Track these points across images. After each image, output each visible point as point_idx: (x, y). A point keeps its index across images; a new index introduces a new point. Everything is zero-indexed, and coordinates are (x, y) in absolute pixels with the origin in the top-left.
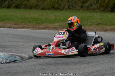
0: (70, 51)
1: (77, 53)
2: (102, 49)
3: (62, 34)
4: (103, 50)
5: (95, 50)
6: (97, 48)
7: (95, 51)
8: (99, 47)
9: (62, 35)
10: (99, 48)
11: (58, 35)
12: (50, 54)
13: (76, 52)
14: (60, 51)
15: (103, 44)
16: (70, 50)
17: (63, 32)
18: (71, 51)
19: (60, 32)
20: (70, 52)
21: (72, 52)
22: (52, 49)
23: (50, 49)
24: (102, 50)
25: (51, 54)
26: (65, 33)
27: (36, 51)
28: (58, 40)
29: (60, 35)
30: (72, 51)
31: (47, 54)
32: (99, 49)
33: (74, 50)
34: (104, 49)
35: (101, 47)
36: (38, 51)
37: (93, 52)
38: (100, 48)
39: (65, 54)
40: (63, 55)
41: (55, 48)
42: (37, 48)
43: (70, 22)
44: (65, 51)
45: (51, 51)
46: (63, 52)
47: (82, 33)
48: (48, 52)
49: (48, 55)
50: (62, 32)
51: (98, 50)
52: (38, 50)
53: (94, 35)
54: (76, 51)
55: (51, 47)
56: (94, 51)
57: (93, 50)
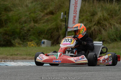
5: (104, 62)
11: (64, 42)
12: (57, 61)
13: (86, 60)
14: (68, 59)
15: (111, 55)
16: (80, 58)
18: (81, 59)
19: (66, 39)
21: (82, 60)
22: (60, 56)
24: (110, 62)
25: (58, 61)
26: (72, 40)
27: (41, 57)
28: (66, 46)
35: (109, 59)
37: (102, 64)
39: (75, 62)
40: (72, 63)
41: (63, 55)
42: (42, 55)
43: (75, 29)
45: (58, 57)
47: (89, 41)
48: (55, 59)
49: (54, 62)
50: (69, 39)
51: (106, 61)
52: (42, 57)
53: (101, 45)
55: (59, 54)
57: (102, 61)
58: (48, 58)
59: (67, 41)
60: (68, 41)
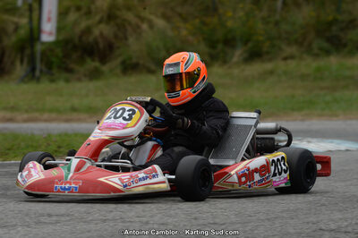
0: (140, 180)
1: (165, 186)
2: (275, 175)
3: (126, 115)
4: (282, 179)
5: (243, 179)
6: (256, 170)
7: (245, 182)
8: (263, 166)
9: (124, 119)
10: (263, 169)
11: (109, 118)
12: (67, 186)
13: (164, 182)
14: (102, 179)
15: (284, 155)
16: (141, 174)
17: (129, 111)
18: (144, 179)
19: (118, 108)
20: (140, 183)
21: (148, 181)
22: (78, 169)
23: (69, 170)
24: (274, 179)
25: (69, 188)
26: (134, 112)
28: (106, 135)
29: (115, 118)
30: (147, 177)
31: (59, 186)
32: (261, 175)
33: (154, 176)
34: (285, 175)
35: (273, 168)
36: (30, 175)
37: (237, 186)
38: (269, 172)
39: (121, 188)
40: (112, 194)
41: (88, 164)
42: (31, 164)
44: (120, 179)
45: (71, 175)
46: (115, 180)
48: (60, 179)
49: (59, 191)
50: (124, 110)
51: (257, 177)
52: (30, 172)
53: (253, 122)
54: (161, 177)
55: (75, 161)
56: (240, 183)
57: (235, 179)
58: (43, 177)
59: (118, 115)
60: (120, 117)
